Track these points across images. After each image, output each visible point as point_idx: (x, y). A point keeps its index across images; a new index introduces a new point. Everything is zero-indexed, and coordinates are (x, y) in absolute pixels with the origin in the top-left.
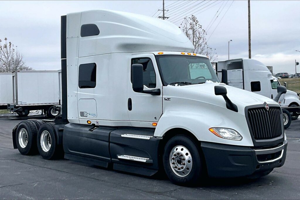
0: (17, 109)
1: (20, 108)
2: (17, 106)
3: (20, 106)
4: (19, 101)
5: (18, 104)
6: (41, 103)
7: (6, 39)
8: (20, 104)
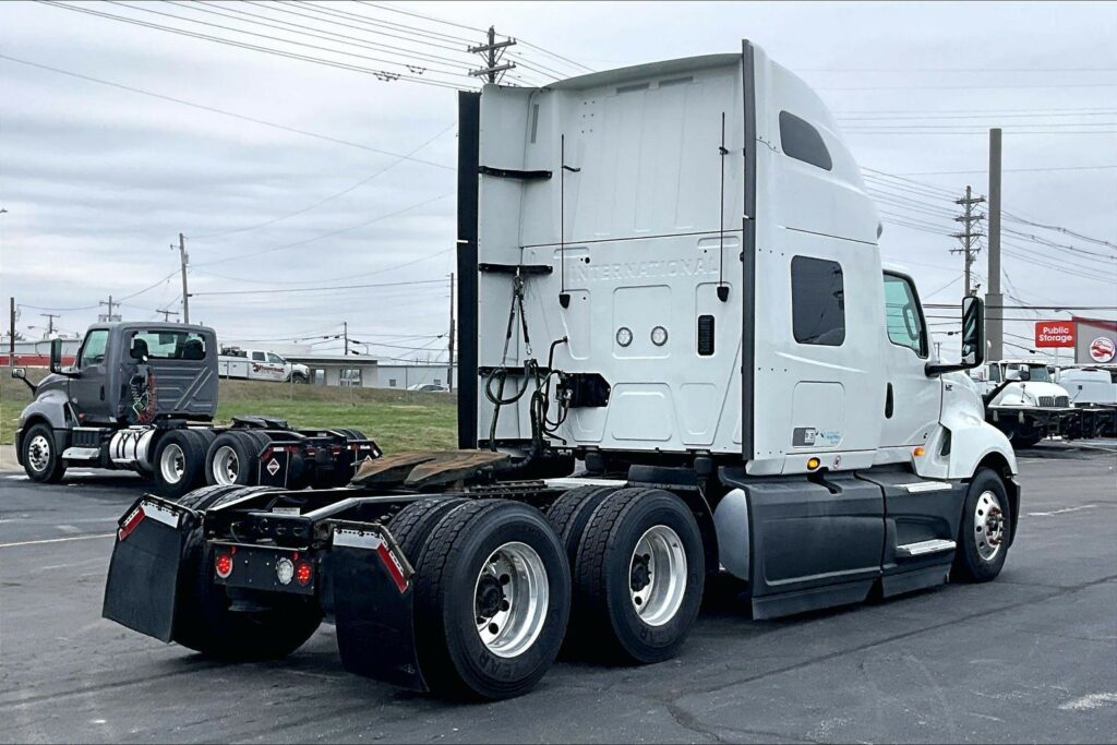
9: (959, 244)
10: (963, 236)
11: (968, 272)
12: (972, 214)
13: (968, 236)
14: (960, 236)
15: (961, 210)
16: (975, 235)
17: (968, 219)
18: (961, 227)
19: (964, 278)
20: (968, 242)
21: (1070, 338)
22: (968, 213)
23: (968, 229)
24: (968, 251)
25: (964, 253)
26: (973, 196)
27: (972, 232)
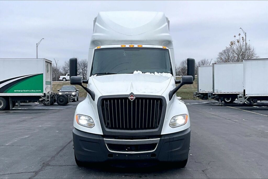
0: (214, 96)
1: (216, 95)
2: (213, 93)
3: (216, 93)
4: (215, 89)
5: (215, 92)
6: (232, 92)
7: (239, 35)
8: (216, 92)
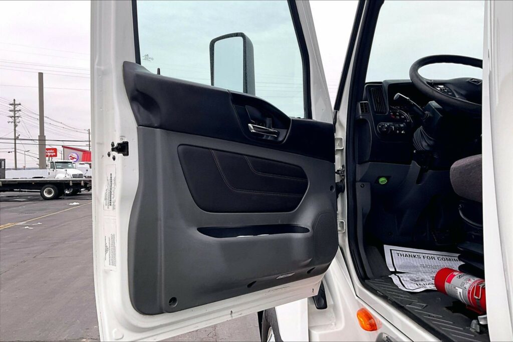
9: (12, 120)
10: (13, 117)
11: (15, 130)
12: (16, 109)
13: (15, 117)
14: (11, 117)
15: (12, 107)
16: (17, 117)
17: (14, 111)
18: (12, 114)
19: (14, 132)
20: (15, 119)
21: (54, 154)
22: (15, 109)
23: (15, 115)
24: (15, 122)
25: (13, 123)
26: (16, 103)
27: (16, 116)
